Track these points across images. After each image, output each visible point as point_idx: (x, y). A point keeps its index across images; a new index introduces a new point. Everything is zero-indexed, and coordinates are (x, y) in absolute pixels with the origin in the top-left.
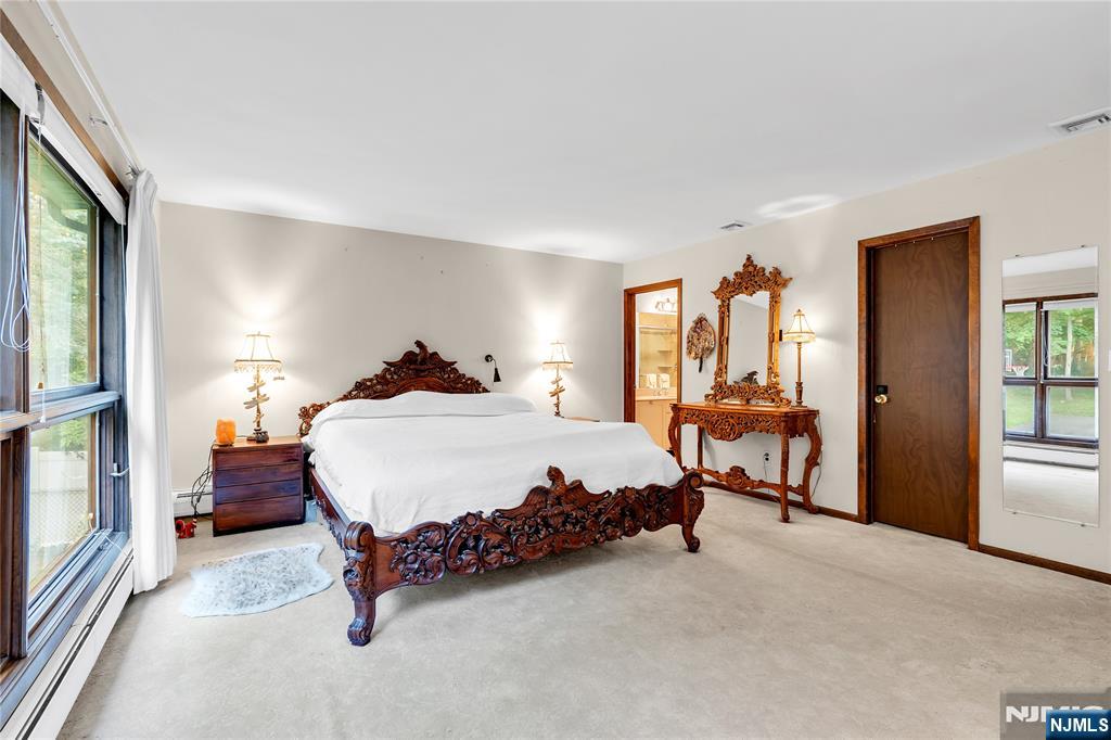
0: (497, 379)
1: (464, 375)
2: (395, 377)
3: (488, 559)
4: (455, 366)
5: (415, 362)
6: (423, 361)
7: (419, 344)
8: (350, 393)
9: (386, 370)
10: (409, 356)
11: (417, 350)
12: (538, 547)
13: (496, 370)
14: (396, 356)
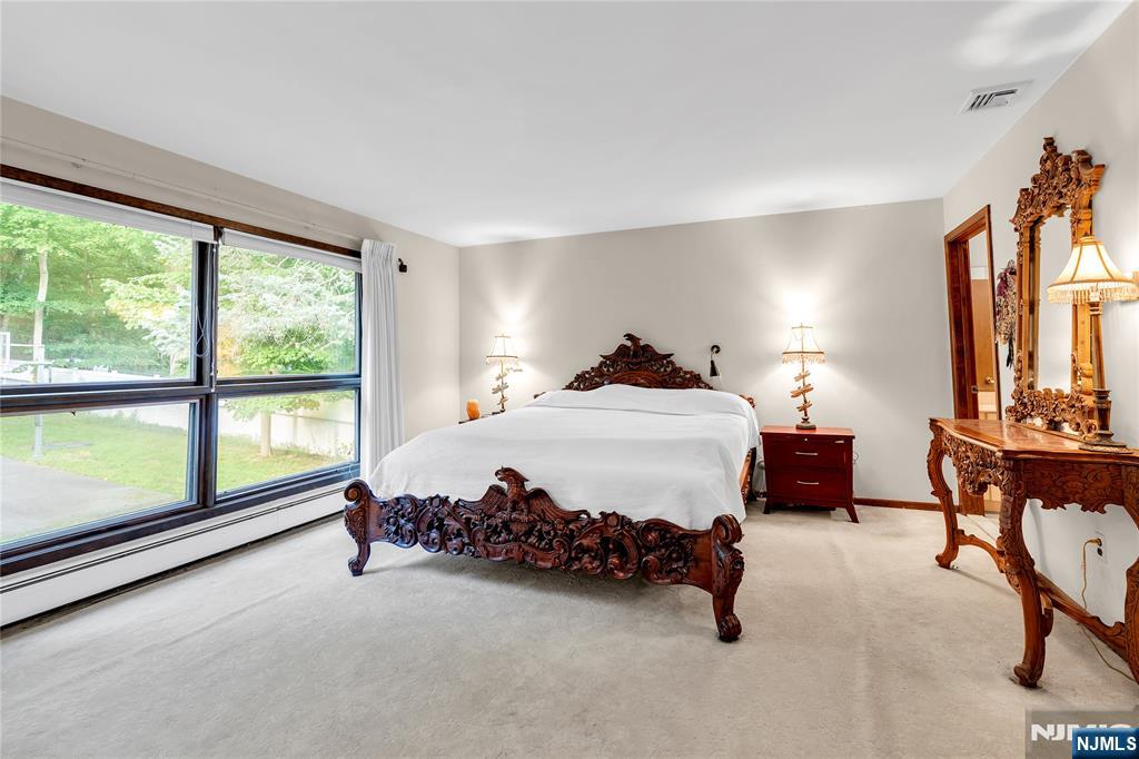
0: (714, 372)
1: (681, 369)
2: (611, 370)
3: (449, 543)
4: (672, 358)
5: (628, 356)
6: (636, 355)
7: (630, 337)
8: (572, 383)
9: (601, 364)
10: (622, 350)
11: (629, 343)
12: (498, 550)
13: (712, 362)
14: (611, 350)
